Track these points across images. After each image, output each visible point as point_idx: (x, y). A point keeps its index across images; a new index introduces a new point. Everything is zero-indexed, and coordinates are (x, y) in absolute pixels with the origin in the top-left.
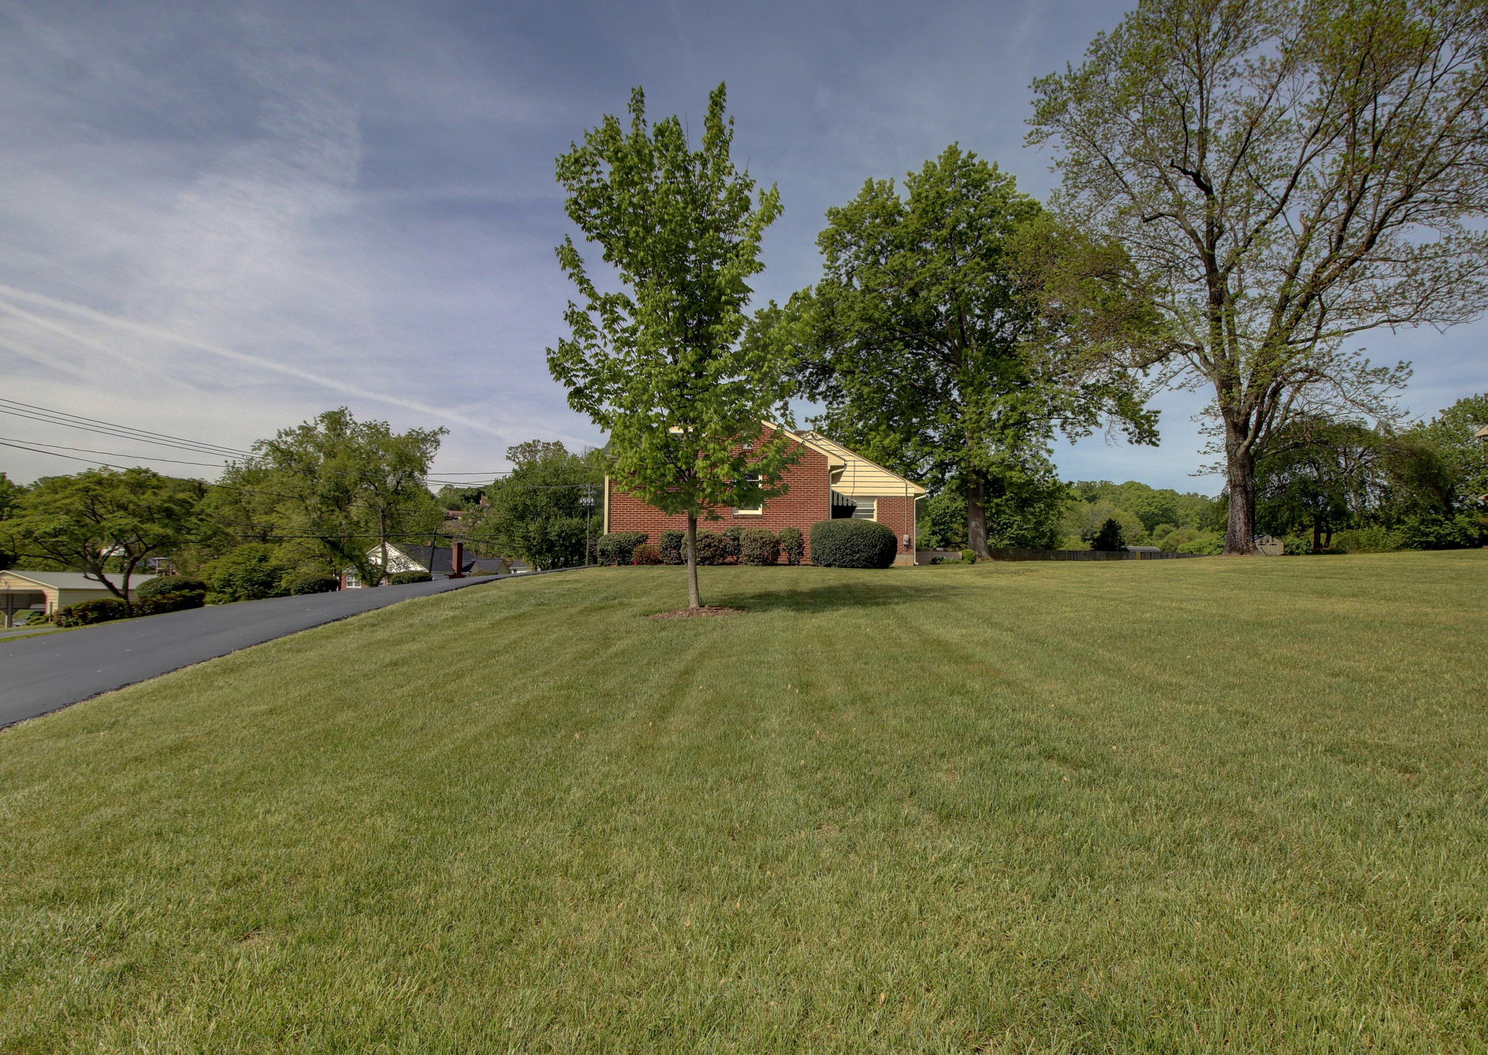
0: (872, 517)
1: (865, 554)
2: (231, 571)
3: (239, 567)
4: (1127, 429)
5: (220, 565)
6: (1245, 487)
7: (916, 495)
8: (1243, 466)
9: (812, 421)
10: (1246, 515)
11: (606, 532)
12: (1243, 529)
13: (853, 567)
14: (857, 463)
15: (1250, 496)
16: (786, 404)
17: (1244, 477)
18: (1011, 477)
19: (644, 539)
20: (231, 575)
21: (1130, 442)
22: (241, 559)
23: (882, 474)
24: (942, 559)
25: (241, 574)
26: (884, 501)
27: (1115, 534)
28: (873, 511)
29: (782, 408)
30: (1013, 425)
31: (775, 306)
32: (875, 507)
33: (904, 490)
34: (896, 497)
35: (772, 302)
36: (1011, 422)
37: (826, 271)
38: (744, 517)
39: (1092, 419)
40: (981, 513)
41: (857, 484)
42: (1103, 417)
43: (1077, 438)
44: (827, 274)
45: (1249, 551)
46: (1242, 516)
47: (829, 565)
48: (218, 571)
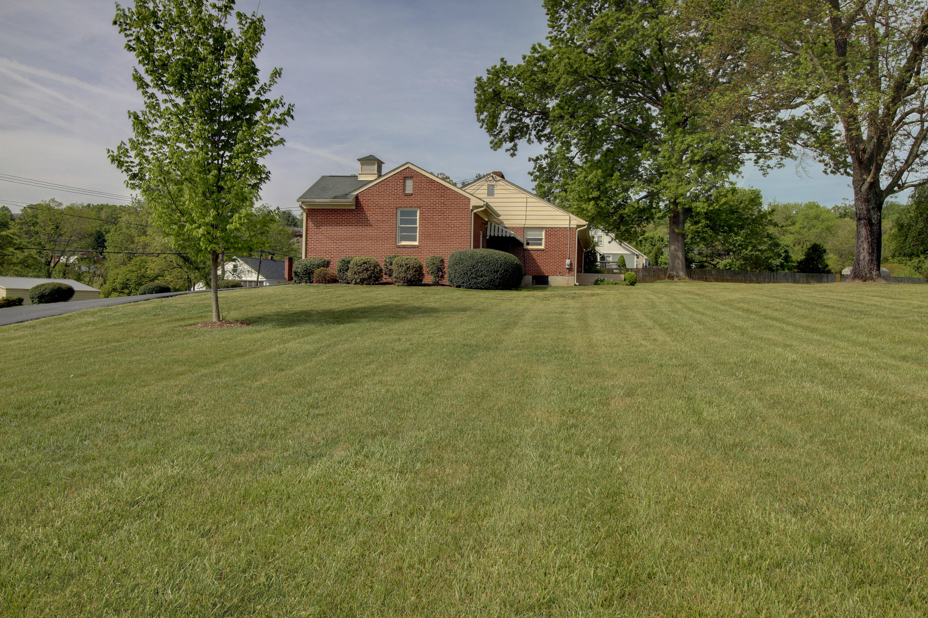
0: (541, 244)
1: (487, 278)
2: (128, 277)
3: (133, 274)
4: (823, 161)
5: (120, 272)
6: (869, 220)
7: (579, 226)
8: (867, 201)
9: (535, 161)
10: (871, 245)
11: (303, 257)
12: (867, 258)
13: (478, 288)
14: (529, 200)
15: (875, 228)
16: (515, 145)
17: (868, 210)
18: (696, 207)
19: (327, 264)
20: (128, 280)
21: (825, 172)
22: (134, 269)
23: (550, 209)
24: (601, 281)
25: (134, 279)
26: (551, 231)
27: (820, 257)
28: (541, 239)
29: (512, 149)
30: (698, 161)
31: (505, 62)
32: (543, 237)
33: (568, 222)
34: (560, 228)
35: (502, 60)
36: (696, 158)
37: (551, 29)
38: (404, 247)
39: (785, 152)
40: (680, 238)
41: (528, 217)
42: (797, 149)
43: (769, 170)
44: (551, 33)
45: (872, 279)
46: (866, 246)
47: (459, 287)
48: (119, 277)
